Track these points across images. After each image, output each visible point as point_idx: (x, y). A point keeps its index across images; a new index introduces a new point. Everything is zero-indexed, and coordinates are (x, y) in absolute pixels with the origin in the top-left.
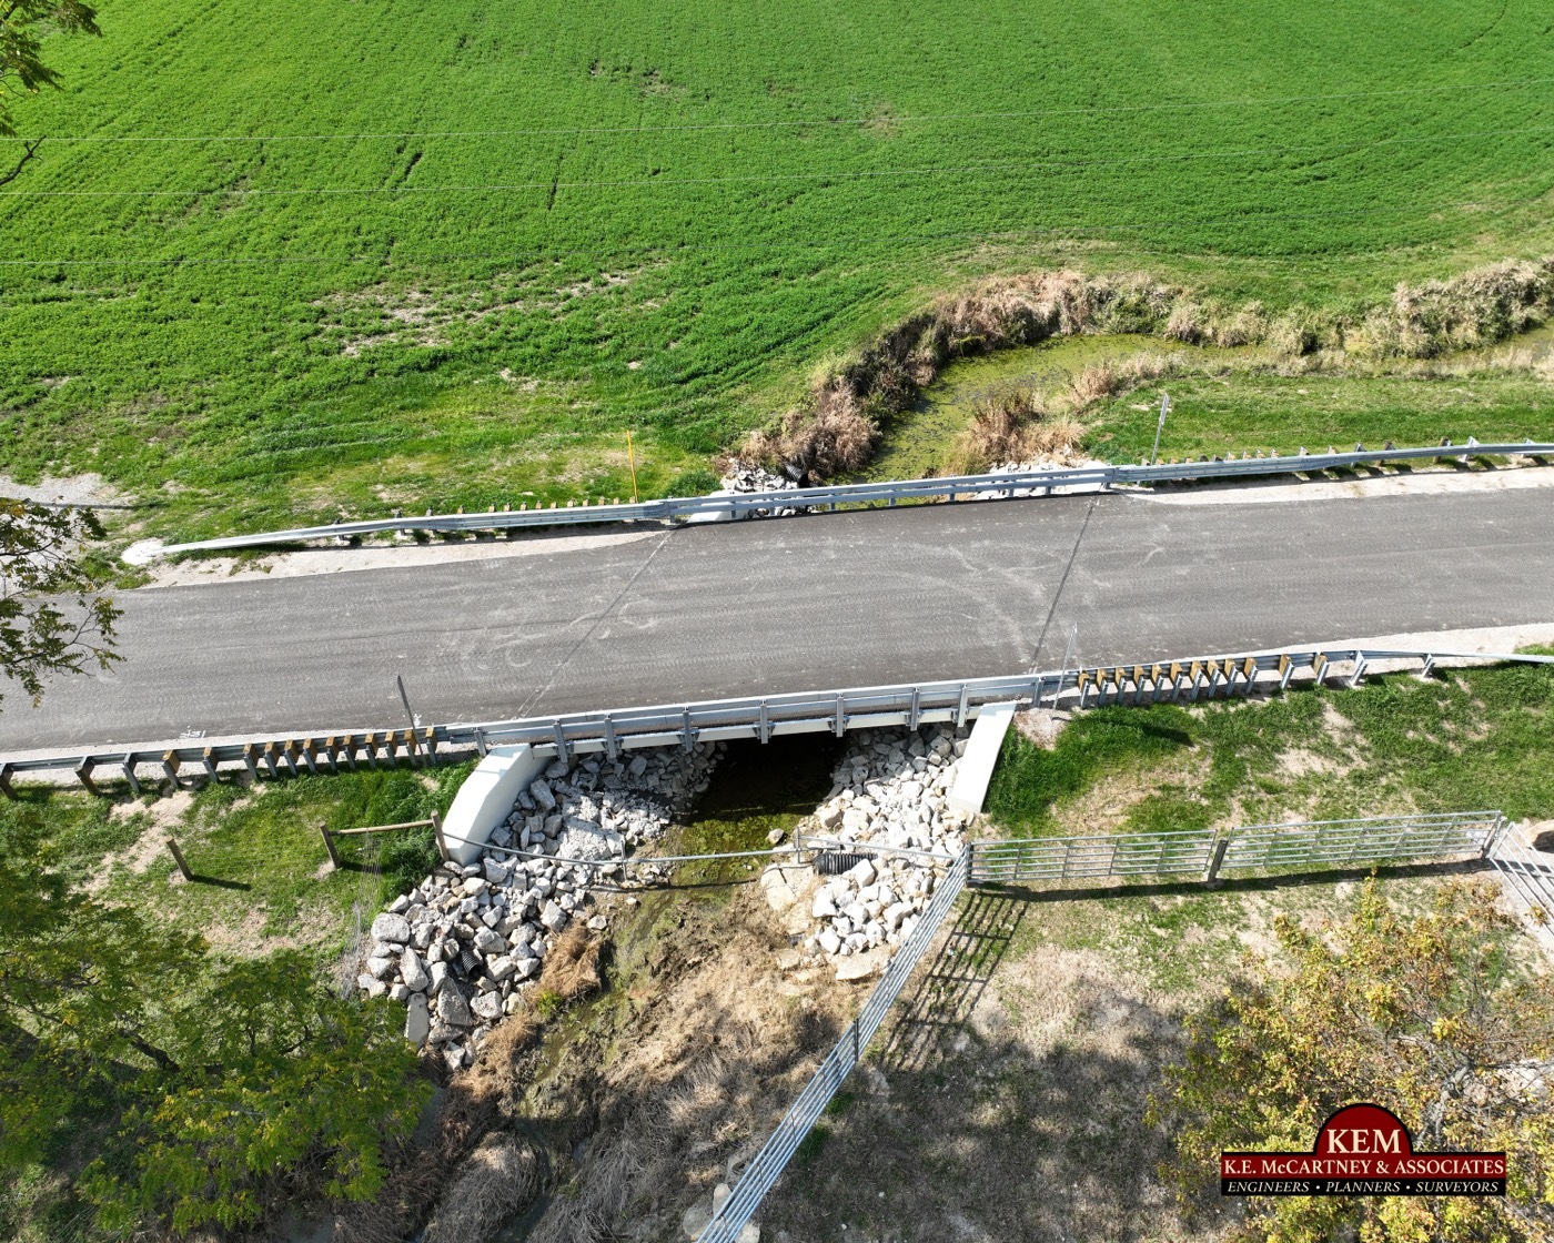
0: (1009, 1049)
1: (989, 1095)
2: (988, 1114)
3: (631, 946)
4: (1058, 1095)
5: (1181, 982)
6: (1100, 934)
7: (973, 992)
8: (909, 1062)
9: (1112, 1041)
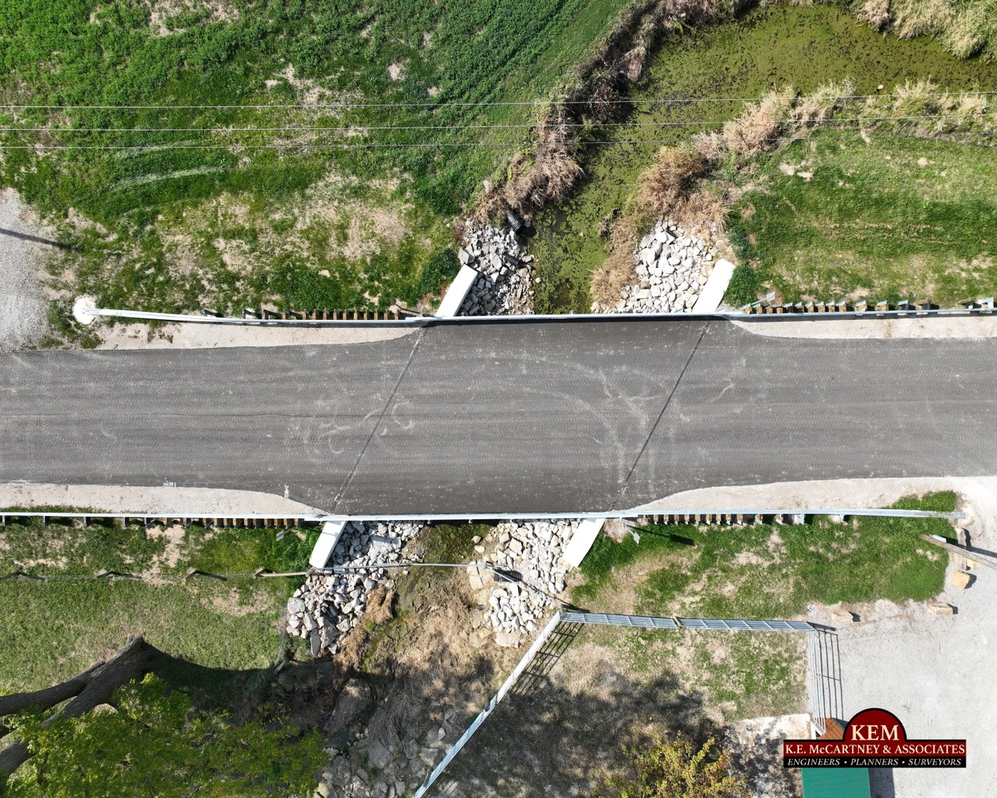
0: (561, 690)
1: (548, 709)
2: (547, 717)
3: (406, 595)
4: (576, 713)
5: (643, 668)
6: (616, 638)
7: (552, 662)
8: (519, 690)
9: (604, 693)
